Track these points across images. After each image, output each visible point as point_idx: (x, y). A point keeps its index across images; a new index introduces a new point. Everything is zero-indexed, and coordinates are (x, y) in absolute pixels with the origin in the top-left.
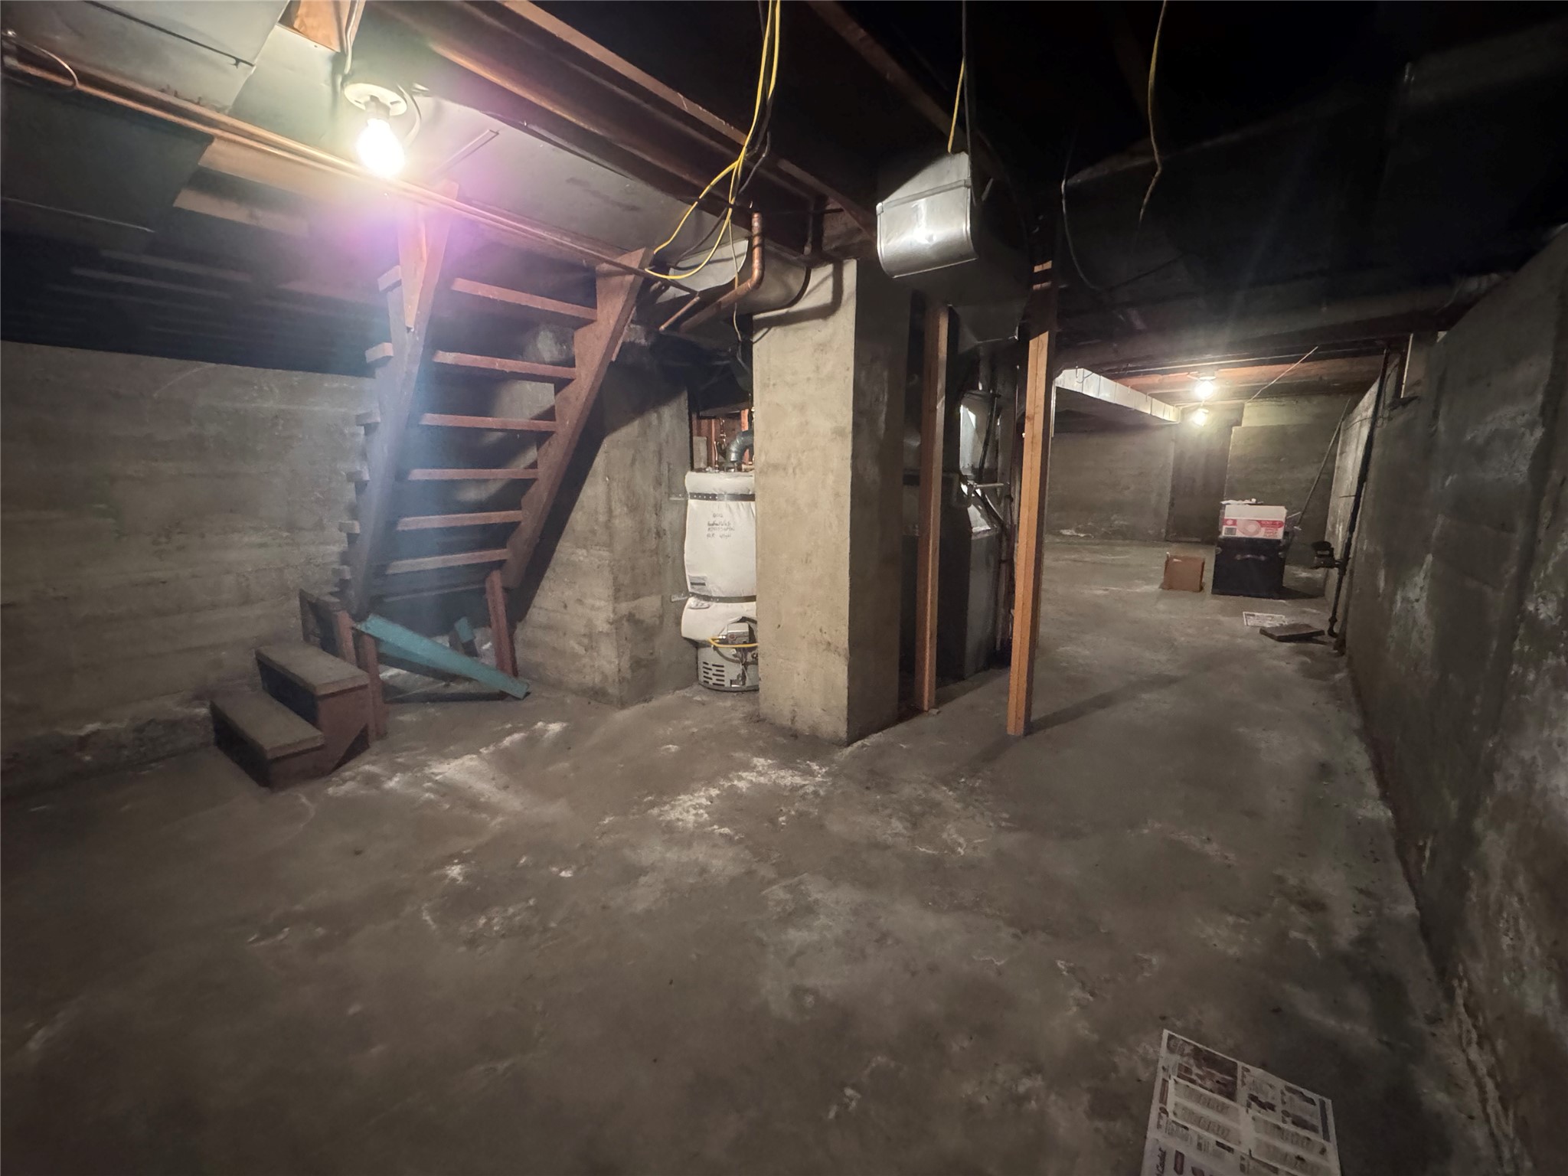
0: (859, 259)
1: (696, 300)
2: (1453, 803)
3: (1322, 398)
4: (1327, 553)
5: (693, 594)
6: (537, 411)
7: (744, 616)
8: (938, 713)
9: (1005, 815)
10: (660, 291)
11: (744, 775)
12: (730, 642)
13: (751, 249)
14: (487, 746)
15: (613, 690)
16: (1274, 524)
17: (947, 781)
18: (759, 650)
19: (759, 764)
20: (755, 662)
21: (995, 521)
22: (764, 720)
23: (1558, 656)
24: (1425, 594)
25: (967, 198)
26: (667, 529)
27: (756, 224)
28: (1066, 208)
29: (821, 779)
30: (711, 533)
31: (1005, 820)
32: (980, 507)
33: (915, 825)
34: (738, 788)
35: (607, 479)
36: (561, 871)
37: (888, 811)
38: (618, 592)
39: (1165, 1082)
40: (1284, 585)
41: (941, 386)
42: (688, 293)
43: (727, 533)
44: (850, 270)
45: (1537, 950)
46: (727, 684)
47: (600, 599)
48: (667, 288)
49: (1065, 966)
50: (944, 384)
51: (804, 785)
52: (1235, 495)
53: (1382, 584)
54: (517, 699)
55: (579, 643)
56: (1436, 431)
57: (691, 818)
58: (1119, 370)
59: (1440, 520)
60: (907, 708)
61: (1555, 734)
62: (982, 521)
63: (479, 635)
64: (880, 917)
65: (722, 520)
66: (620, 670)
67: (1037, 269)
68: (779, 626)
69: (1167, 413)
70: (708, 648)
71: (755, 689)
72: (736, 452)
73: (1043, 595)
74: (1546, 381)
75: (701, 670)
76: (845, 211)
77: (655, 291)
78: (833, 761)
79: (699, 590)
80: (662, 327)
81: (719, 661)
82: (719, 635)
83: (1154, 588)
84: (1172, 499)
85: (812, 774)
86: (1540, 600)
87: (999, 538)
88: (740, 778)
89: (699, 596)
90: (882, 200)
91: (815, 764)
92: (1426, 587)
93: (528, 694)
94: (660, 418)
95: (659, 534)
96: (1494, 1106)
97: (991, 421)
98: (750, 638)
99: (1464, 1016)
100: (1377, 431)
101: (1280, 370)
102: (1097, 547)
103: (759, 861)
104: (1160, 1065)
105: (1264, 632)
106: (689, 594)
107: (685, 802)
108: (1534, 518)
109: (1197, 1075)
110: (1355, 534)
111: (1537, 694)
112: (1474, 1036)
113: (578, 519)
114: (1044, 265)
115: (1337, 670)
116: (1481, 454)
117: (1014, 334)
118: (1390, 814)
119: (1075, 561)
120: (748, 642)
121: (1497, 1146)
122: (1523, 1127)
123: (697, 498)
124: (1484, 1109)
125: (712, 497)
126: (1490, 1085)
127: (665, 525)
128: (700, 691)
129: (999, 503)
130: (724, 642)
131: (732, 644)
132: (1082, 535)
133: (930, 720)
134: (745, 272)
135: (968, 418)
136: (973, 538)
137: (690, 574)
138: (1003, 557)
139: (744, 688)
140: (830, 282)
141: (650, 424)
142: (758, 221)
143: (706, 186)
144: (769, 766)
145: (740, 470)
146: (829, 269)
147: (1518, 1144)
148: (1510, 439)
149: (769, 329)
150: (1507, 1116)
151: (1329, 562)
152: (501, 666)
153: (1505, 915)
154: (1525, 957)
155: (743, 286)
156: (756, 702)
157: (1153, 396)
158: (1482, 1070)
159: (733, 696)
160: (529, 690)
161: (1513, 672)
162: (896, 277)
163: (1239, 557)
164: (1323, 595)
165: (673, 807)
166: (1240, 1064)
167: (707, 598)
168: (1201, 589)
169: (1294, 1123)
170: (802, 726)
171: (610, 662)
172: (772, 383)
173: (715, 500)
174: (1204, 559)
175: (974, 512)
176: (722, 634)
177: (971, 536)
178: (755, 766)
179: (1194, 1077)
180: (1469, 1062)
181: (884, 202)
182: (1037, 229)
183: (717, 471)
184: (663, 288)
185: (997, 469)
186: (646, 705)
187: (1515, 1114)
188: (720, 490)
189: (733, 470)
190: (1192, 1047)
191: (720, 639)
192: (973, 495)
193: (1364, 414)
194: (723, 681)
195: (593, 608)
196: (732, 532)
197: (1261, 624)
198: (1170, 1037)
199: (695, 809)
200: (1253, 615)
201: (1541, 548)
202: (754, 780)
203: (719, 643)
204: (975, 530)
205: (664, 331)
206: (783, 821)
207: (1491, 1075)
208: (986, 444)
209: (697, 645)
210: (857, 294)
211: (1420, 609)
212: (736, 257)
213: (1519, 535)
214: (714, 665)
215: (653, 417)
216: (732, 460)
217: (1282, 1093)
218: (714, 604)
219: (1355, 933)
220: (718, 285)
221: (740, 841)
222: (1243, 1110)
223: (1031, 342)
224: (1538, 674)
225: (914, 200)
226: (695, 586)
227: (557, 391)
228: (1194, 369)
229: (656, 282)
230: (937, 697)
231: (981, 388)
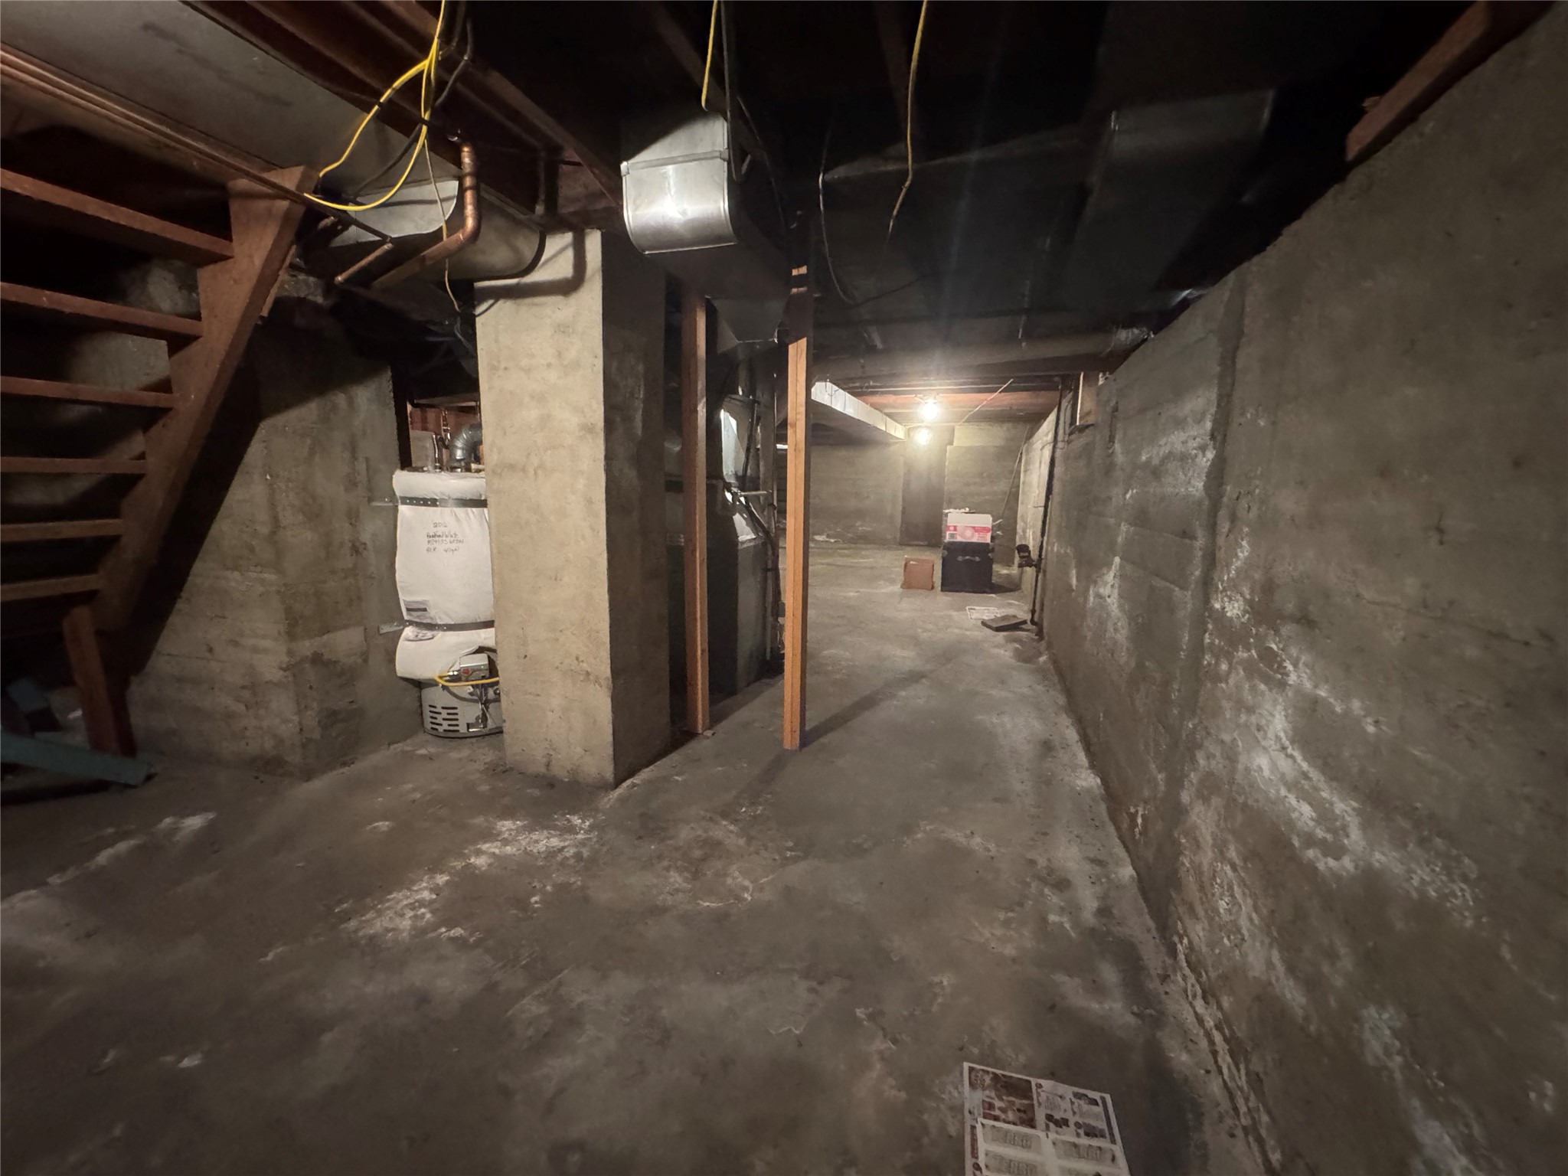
0: (604, 231)
1: (386, 247)
2: (1160, 776)
3: (1010, 425)
4: (1027, 554)
5: (411, 623)
6: (146, 380)
7: (481, 645)
8: (713, 734)
9: (790, 844)
10: (333, 231)
11: (485, 847)
12: (463, 678)
13: (462, 190)
14: (61, 869)
15: (294, 758)
16: (984, 530)
17: (727, 813)
18: (501, 686)
19: (504, 829)
20: (497, 700)
21: (759, 528)
22: (511, 769)
23: (1249, 650)
24: (1116, 591)
25: (724, 172)
26: (368, 543)
27: (467, 160)
28: (824, 205)
29: (583, 837)
30: (432, 547)
31: (791, 849)
32: (745, 515)
33: (696, 875)
34: (475, 867)
35: (268, 477)
36: (180, 1060)
37: (666, 863)
38: (293, 626)
39: (973, 1128)
40: (993, 581)
41: (701, 385)
42: (378, 238)
43: (454, 546)
44: (594, 242)
45: (1254, 916)
46: (463, 729)
47: (264, 637)
48: (346, 227)
49: (865, 1014)
50: (705, 384)
51: (563, 848)
52: (952, 504)
53: (1074, 582)
54: (134, 787)
55: (237, 699)
56: (1113, 452)
57: (406, 924)
58: (861, 388)
59: (1124, 527)
60: (681, 734)
61: (1253, 719)
62: (748, 529)
63: (57, 700)
64: (661, 1008)
65: (446, 530)
66: (301, 730)
67: (795, 272)
68: (526, 656)
69: (897, 431)
70: (433, 689)
71: (499, 731)
72: (463, 449)
73: (810, 600)
74: (1213, 410)
75: (427, 714)
76: (585, 167)
77: (326, 229)
78: (597, 810)
79: (418, 617)
80: (340, 278)
81: (452, 702)
82: (449, 672)
83: (897, 588)
84: (904, 508)
85: (571, 830)
86: (1226, 599)
87: (764, 544)
88: (479, 853)
89: (418, 625)
90: (627, 159)
91: (576, 818)
92: (1116, 585)
93: (149, 778)
94: (351, 402)
95: (356, 549)
96: (1225, 1060)
97: (752, 427)
98: (490, 672)
99: (1187, 971)
100: (1058, 452)
101: (983, 398)
102: (846, 551)
103: (505, 966)
104: (967, 1106)
105: (984, 623)
106: (405, 623)
107: (399, 901)
108: (1212, 529)
109: (1000, 1109)
110: (1045, 538)
111: (1231, 681)
112: (1199, 992)
113: (225, 529)
114: (800, 269)
115: (1041, 654)
116: (1156, 473)
117: (772, 336)
118: (1099, 781)
119: (828, 564)
120: (488, 676)
121: (1232, 1097)
122: (1256, 1081)
123: (411, 504)
124: (1216, 1062)
125: (431, 502)
126: (1218, 1037)
127: (366, 537)
128: (427, 741)
129: (763, 511)
130: (455, 679)
131: (467, 681)
132: (832, 541)
133: (704, 744)
134: (456, 219)
135: (729, 424)
136: (740, 547)
137: (404, 598)
138: (770, 566)
139: (485, 731)
140: (570, 254)
141: (334, 408)
142: (470, 157)
143: (387, 90)
144: (519, 831)
145: (468, 470)
146: (568, 237)
147: (1252, 1097)
148: (1184, 458)
149: (497, 301)
150: (1239, 1070)
151: (1027, 561)
152: (97, 744)
153: (1218, 881)
154: (1243, 922)
155: (454, 237)
156: (500, 748)
157: (889, 415)
158: (1210, 1023)
159: (472, 743)
160: (153, 771)
161: (1206, 662)
162: (647, 253)
163: (960, 558)
164: (1020, 589)
165: (380, 913)
166: (1034, 1081)
167: (431, 627)
168: (933, 588)
169: (1087, 1134)
170: (559, 771)
171: (285, 721)
172: (503, 365)
173: (436, 506)
174: (933, 561)
175: (739, 520)
176: (452, 669)
177: (737, 545)
178: (500, 833)
179: (997, 1113)
180: (1196, 1014)
181: (631, 161)
182: (795, 225)
183: (438, 470)
184: (339, 227)
185: (759, 478)
186: (345, 769)
187: (1247, 1068)
188: (442, 494)
189: (459, 470)
190: (991, 1075)
191: (449, 676)
192: (738, 503)
193: (1045, 439)
194: (457, 725)
195: (255, 650)
196: (460, 545)
197: (980, 617)
198: (971, 1069)
199: (413, 909)
200: (974, 609)
201: (1221, 555)
202: (497, 851)
203: (447, 681)
204: (741, 538)
205: (341, 283)
206: (536, 902)
207: (1218, 1027)
208: (748, 450)
209: (419, 685)
210: (603, 271)
211: (1113, 603)
212: (442, 200)
213: (1200, 542)
214: (443, 708)
215: (340, 399)
216: (458, 458)
217: (1072, 1103)
218: (440, 634)
219: (1095, 905)
220: (417, 233)
221: (478, 944)
222: (1042, 1135)
223: (790, 347)
224: (1230, 664)
225: (662, 165)
226: (412, 613)
227: (173, 351)
228: (920, 392)
229: (327, 217)
230: (711, 716)
231: (741, 393)
